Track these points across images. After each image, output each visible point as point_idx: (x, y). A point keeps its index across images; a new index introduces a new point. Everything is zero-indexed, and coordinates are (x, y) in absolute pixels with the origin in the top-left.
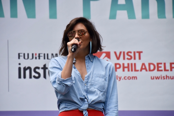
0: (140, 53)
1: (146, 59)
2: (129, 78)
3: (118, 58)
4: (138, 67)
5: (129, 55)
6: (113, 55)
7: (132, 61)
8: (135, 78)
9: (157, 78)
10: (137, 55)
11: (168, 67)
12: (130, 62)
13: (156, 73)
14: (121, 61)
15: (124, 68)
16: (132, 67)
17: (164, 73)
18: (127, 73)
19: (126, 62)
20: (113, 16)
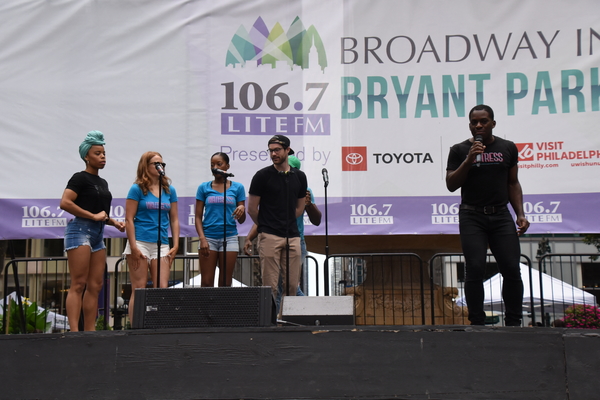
0: (560, 143)
1: (566, 149)
2: (551, 166)
3: (540, 149)
4: (559, 156)
5: (550, 145)
6: (535, 146)
7: (554, 151)
8: (556, 165)
9: (577, 165)
10: (558, 145)
11: (587, 155)
12: (551, 151)
13: (576, 161)
14: (543, 151)
15: (546, 157)
16: (553, 156)
17: (583, 161)
18: (548, 162)
19: (548, 152)
20: (535, 111)
